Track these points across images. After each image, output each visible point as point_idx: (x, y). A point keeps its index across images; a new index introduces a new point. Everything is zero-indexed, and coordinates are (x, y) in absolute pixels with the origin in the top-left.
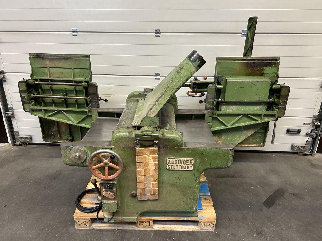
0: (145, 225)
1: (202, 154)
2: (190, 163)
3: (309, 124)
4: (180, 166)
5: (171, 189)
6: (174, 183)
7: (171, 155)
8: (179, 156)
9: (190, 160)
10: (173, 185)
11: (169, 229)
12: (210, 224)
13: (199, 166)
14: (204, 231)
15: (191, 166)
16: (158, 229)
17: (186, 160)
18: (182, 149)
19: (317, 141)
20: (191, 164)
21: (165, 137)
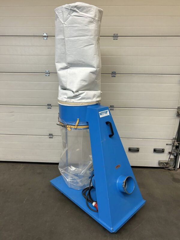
3: (170, 145)
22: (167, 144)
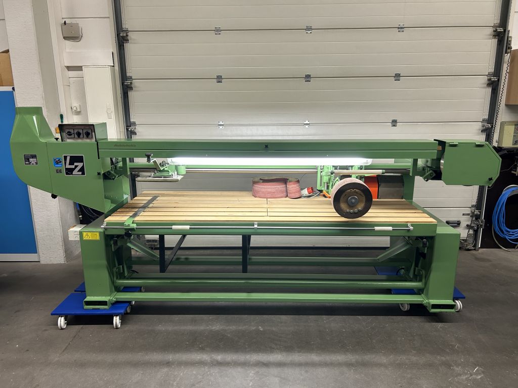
3: (468, 214)
19: (479, 233)
22: (464, 214)
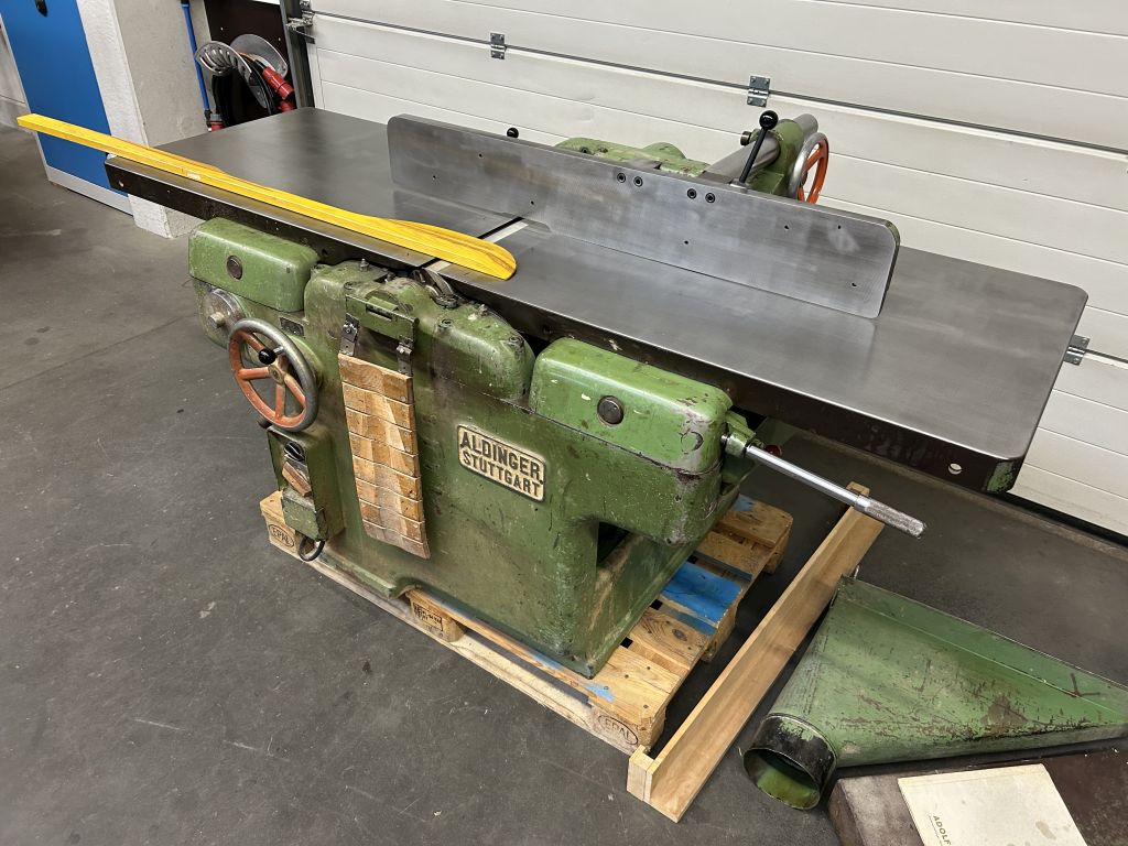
0: (430, 621)
1: (572, 450)
2: (532, 470)
4: (501, 469)
5: (481, 540)
6: (489, 523)
7: (470, 414)
8: (495, 430)
9: (531, 459)
10: (483, 526)
11: (498, 674)
12: (626, 729)
13: (565, 494)
14: (606, 740)
15: (537, 486)
16: (466, 654)
17: (518, 455)
18: (503, 404)
20: (535, 475)
21: (446, 340)
